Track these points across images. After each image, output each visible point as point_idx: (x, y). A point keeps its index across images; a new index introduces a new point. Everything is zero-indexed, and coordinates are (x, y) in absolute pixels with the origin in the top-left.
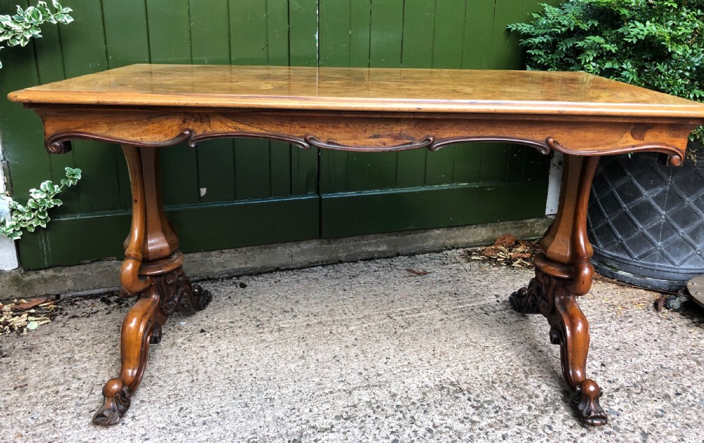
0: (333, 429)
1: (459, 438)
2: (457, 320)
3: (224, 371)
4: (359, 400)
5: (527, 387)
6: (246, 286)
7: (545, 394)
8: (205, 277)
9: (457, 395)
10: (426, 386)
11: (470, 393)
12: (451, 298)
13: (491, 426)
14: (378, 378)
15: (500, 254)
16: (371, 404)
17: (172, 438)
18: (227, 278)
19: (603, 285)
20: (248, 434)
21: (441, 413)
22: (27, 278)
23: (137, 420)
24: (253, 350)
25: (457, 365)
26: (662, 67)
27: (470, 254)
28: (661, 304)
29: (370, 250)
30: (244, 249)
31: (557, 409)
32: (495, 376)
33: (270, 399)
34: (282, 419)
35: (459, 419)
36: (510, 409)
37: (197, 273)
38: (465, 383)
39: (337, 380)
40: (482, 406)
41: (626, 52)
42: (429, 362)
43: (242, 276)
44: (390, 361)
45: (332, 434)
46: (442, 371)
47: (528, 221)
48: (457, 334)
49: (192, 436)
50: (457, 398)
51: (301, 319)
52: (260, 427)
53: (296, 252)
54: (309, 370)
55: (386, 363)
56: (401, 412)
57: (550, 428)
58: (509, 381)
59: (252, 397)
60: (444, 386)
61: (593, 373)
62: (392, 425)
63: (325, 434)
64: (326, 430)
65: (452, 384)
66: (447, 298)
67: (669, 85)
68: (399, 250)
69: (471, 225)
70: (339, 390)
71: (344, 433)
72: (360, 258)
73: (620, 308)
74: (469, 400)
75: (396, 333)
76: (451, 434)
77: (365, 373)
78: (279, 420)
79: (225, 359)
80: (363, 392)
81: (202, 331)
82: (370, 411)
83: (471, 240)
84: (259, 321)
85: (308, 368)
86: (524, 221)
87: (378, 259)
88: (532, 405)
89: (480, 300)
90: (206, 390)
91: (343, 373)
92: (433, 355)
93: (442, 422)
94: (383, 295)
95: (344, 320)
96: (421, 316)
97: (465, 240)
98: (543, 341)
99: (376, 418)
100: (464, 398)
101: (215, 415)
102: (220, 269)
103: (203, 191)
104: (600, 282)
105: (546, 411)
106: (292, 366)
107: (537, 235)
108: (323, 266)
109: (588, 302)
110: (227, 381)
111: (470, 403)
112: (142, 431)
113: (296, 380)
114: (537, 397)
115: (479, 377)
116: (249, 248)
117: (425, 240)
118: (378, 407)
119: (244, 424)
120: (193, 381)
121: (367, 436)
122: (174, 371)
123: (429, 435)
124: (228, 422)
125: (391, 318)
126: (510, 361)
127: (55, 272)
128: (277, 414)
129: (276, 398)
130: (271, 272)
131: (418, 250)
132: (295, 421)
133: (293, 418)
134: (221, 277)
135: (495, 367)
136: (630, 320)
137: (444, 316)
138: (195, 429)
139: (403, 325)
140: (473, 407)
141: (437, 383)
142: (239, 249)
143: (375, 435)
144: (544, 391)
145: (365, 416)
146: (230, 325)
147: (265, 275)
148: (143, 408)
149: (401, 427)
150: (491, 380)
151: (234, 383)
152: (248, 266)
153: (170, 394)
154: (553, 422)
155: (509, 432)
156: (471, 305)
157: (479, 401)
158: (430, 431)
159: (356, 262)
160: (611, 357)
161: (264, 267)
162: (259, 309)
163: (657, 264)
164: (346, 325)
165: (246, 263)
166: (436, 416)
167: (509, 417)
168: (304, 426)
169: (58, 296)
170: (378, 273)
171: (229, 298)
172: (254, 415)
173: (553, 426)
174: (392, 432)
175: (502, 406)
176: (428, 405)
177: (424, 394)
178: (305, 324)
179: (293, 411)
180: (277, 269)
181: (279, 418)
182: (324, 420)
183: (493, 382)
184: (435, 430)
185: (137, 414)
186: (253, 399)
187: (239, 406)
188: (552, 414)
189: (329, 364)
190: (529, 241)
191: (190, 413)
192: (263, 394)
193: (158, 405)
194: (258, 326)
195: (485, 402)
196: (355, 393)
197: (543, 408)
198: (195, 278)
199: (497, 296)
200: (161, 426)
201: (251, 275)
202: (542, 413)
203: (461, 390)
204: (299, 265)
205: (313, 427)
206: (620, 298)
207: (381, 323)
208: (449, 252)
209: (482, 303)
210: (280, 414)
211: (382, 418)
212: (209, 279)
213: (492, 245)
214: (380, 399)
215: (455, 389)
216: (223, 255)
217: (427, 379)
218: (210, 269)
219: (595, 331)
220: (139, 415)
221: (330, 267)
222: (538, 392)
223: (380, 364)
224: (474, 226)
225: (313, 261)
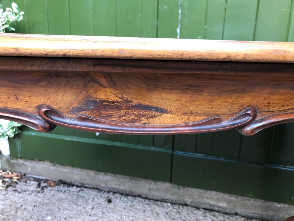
6: (112, 202)
8: (96, 187)
22: (12, 161)
29: (212, 202)
30: (120, 176)
37: (90, 183)
43: (117, 193)
53: (153, 188)
68: (238, 211)
72: (202, 206)
87: (218, 212)
102: (104, 185)
108: (172, 203)
116: (123, 176)
127: (24, 161)
130: (135, 196)
134: (105, 190)
142: (116, 175)
152: (121, 188)
159: (198, 208)
161: (131, 192)
165: (120, 186)
169: (25, 175)
180: (140, 196)
198: (90, 186)
201: (122, 194)
204: (154, 198)
212: (98, 189)
216: (106, 177)
218: (98, 183)
221: (176, 207)
225: (166, 198)
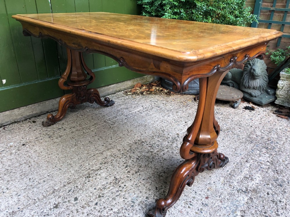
0: (101, 168)
1: (149, 158)
2: (132, 118)
3: (43, 159)
4: (107, 155)
5: (165, 136)
6: (36, 122)
7: (171, 136)
8: (14, 122)
9: (142, 144)
10: (130, 144)
11: (146, 142)
12: (126, 110)
13: (158, 152)
14: (111, 145)
15: (138, 91)
16: (112, 156)
17: (32, 191)
18: (25, 120)
19: (176, 96)
20: (66, 180)
21: (139, 152)
23: (10, 189)
24: (52, 147)
25: (138, 134)
26: (194, 11)
27: (126, 92)
28: (196, 99)
30: (30, 106)
31: (177, 140)
32: (153, 134)
33: (70, 164)
34: (79, 171)
35: (146, 152)
36: (162, 144)
37: (8, 120)
38: (143, 139)
39: (95, 150)
40: (152, 146)
41: (180, 5)
42: (127, 135)
43: (31, 118)
44: (112, 138)
45: (102, 170)
46: (134, 137)
47: (145, 77)
48: (134, 123)
49: (41, 188)
50: (143, 145)
51: (68, 130)
52: (70, 176)
53: (55, 103)
54: (81, 149)
55: (111, 139)
56: (125, 155)
57: (177, 147)
58: (158, 135)
59: (61, 166)
60: (136, 142)
61: (184, 126)
62: (123, 160)
63: (99, 171)
64: (98, 169)
65: (139, 140)
66: (125, 111)
67: (197, 18)
69: (125, 81)
70: (97, 154)
71: (106, 169)
73: (184, 102)
74: (147, 144)
75: (110, 127)
76: (146, 158)
77: (105, 145)
79: (41, 154)
80: (107, 152)
81: (23, 145)
82: (113, 158)
83: (126, 87)
84: (49, 135)
85: (80, 149)
86: (143, 77)
88: (168, 141)
89: (137, 109)
91: (96, 147)
92: (128, 132)
93: (141, 155)
94: (99, 114)
95: (87, 127)
96: (117, 119)
97: (123, 87)
98: (164, 119)
99: (116, 160)
100: (145, 144)
101: (48, 177)
102: (20, 117)
103: (4, 81)
104: (175, 95)
105: (174, 142)
106: (73, 149)
107: (148, 81)
109: (174, 102)
110: (47, 162)
111: (148, 146)
112: (15, 193)
113: (78, 154)
114: (169, 138)
115: (147, 136)
116: (33, 105)
117: (109, 89)
118: (115, 156)
119: (63, 177)
120: (29, 166)
121: (116, 167)
122: (18, 164)
123: (138, 160)
124: (55, 178)
125: (106, 122)
126: (156, 128)
128: (76, 169)
129: (72, 163)
130: (45, 114)
131: (106, 94)
132: (84, 170)
133: (83, 169)
134: (21, 120)
135: (151, 131)
136: (189, 106)
137: (126, 117)
138: (41, 185)
139: (112, 124)
140: (150, 147)
141: (133, 142)
142: (28, 106)
143: (118, 166)
144: (171, 135)
145: (112, 160)
146: (36, 139)
147: (42, 116)
148: (10, 183)
149: (127, 160)
150: (152, 136)
151: (50, 162)
152: (34, 113)
153: (21, 174)
154: (177, 145)
155: (165, 152)
156: (134, 111)
157: (151, 144)
158: (138, 159)
160: (187, 119)
161: (42, 112)
162: (47, 130)
163: (193, 85)
164: (89, 129)
165: (32, 112)
166: (138, 153)
167: (163, 147)
168: (89, 171)
170: (93, 106)
171: (30, 128)
172: (65, 172)
173: (178, 146)
174: (124, 163)
175: (159, 144)
176: (134, 150)
177: (130, 146)
178: (71, 132)
179: (82, 166)
180: (48, 112)
181: (77, 171)
182: (96, 166)
183: (153, 137)
184: (140, 158)
185: (8, 187)
186: (62, 166)
187: (57, 170)
188: (176, 142)
189: (89, 145)
190: (146, 84)
191: (35, 179)
192: (65, 163)
193: (17, 180)
194: (50, 137)
195: (153, 144)
196: (104, 153)
197: (172, 141)
198: (8, 123)
199: (142, 106)
200: (24, 188)
201: (35, 117)
202: (173, 143)
203: (143, 142)
205: (93, 170)
206: (183, 99)
207: (103, 125)
208: (118, 93)
209: (138, 110)
210: (77, 168)
211: (119, 159)
212: (15, 122)
213: (133, 88)
214: (115, 153)
215: (141, 142)
216: (21, 110)
217: (129, 141)
218: (15, 118)
219: (179, 112)
220: (10, 187)
222: (169, 136)
223: (109, 140)
224: (126, 81)
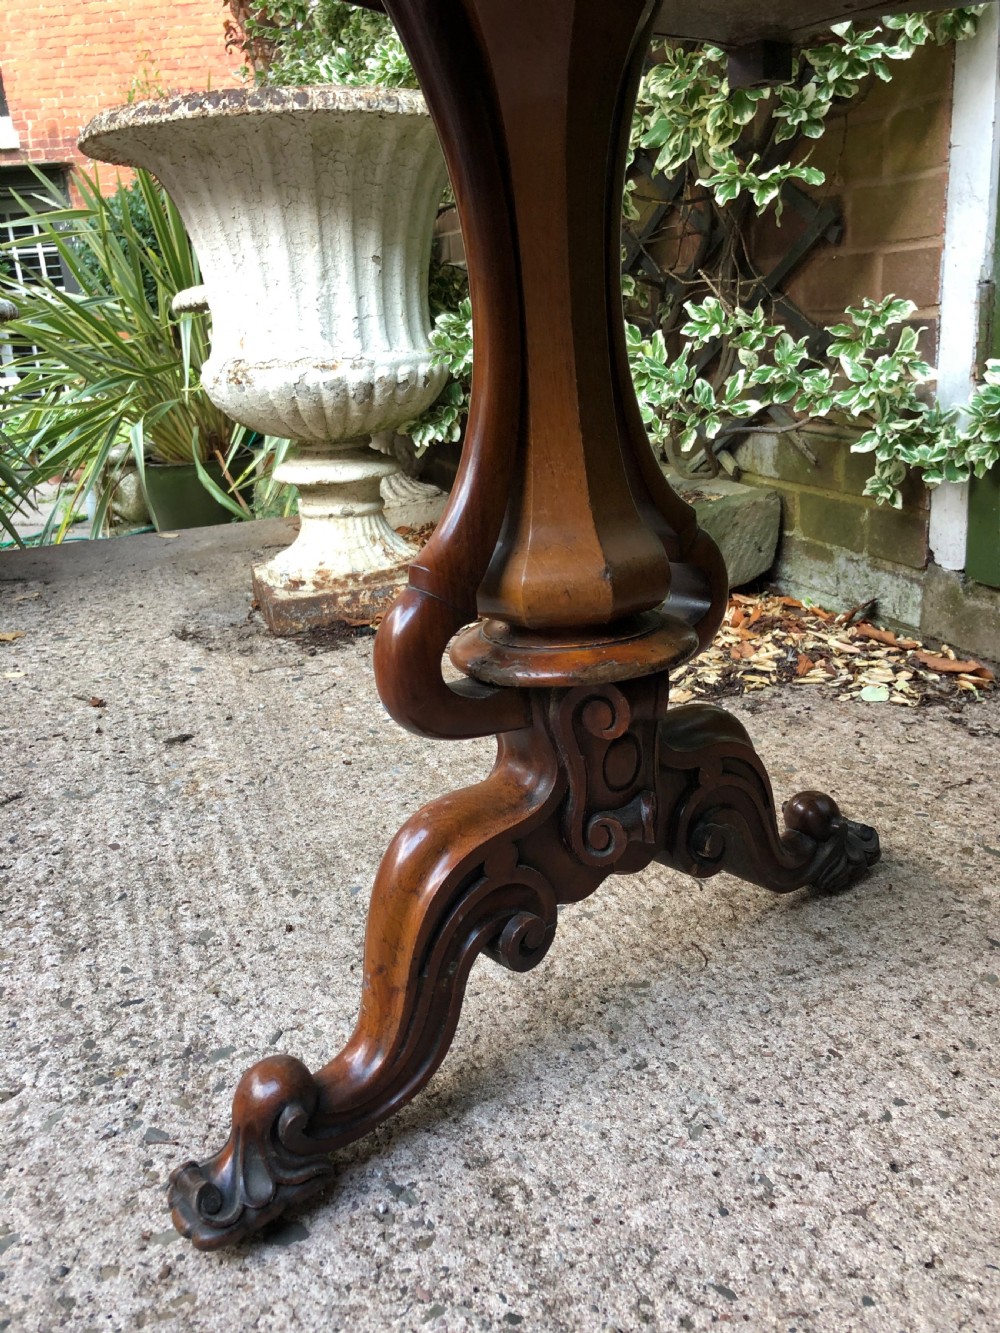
3: (882, 1026)
22: (970, 602)
33: (766, 1195)
34: (648, 1267)
59: (756, 1135)
78: (641, 1253)
90: (753, 1011)
101: (625, 1063)
110: (824, 1049)
119: (593, 1146)
120: (789, 972)
124: (597, 1100)
128: (675, 1241)
148: (629, 920)
151: (821, 1067)
187: (690, 1110)
